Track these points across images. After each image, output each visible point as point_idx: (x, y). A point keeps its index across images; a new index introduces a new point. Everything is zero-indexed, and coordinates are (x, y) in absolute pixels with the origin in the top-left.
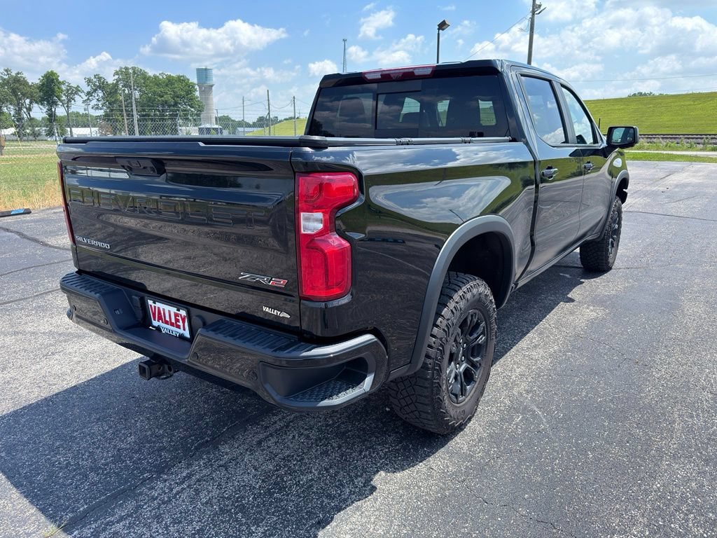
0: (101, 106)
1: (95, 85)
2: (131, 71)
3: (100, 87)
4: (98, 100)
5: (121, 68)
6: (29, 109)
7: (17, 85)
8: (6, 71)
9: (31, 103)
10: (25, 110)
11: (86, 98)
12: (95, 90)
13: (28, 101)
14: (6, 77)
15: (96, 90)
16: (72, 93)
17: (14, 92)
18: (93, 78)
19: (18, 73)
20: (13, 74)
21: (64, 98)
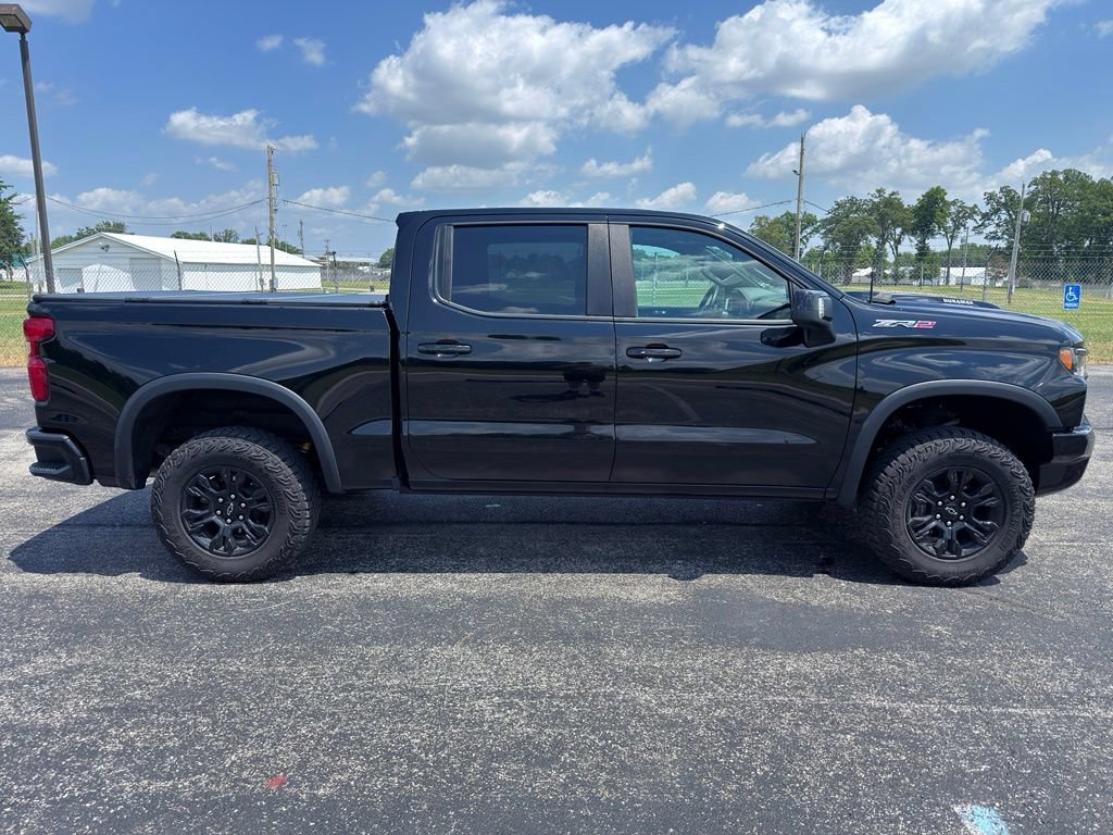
0: (1000, 234)
1: (998, 202)
2: (1061, 177)
3: (1005, 205)
4: (998, 225)
5: (1045, 173)
6: (898, 242)
7: (888, 210)
8: (878, 191)
9: (902, 233)
10: (892, 243)
11: (980, 223)
12: (996, 211)
13: (898, 230)
14: (876, 200)
15: (999, 210)
16: (963, 217)
17: (882, 220)
18: (997, 191)
19: (893, 194)
20: (887, 195)
21: (950, 224)
